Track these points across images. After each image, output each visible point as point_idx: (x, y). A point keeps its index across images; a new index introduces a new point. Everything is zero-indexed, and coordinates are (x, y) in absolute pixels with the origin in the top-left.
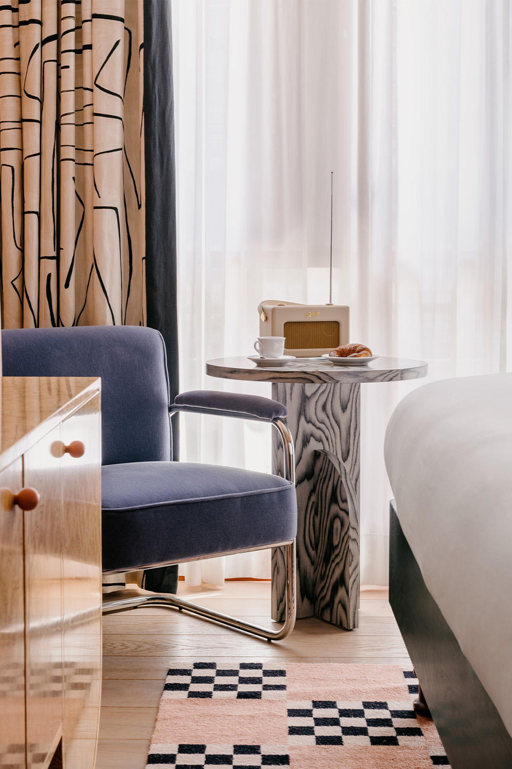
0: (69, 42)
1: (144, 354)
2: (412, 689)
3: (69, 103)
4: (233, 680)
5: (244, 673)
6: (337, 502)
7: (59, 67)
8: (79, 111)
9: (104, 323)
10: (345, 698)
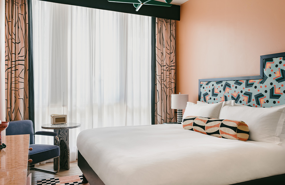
0: (13, 69)
1: (29, 125)
2: (81, 179)
3: (13, 80)
4: (50, 182)
5: (51, 180)
6: (66, 148)
7: (11, 73)
8: (15, 81)
9: (20, 120)
10: (70, 182)
